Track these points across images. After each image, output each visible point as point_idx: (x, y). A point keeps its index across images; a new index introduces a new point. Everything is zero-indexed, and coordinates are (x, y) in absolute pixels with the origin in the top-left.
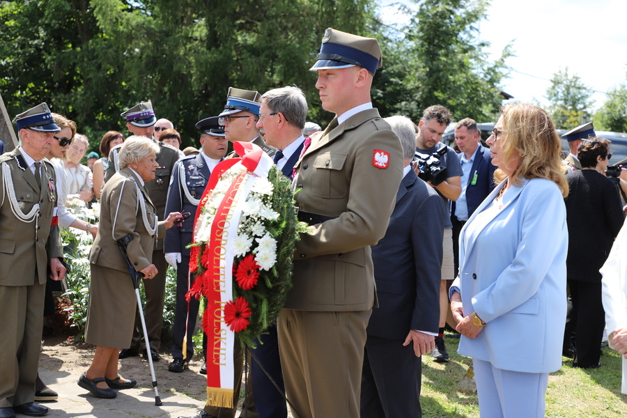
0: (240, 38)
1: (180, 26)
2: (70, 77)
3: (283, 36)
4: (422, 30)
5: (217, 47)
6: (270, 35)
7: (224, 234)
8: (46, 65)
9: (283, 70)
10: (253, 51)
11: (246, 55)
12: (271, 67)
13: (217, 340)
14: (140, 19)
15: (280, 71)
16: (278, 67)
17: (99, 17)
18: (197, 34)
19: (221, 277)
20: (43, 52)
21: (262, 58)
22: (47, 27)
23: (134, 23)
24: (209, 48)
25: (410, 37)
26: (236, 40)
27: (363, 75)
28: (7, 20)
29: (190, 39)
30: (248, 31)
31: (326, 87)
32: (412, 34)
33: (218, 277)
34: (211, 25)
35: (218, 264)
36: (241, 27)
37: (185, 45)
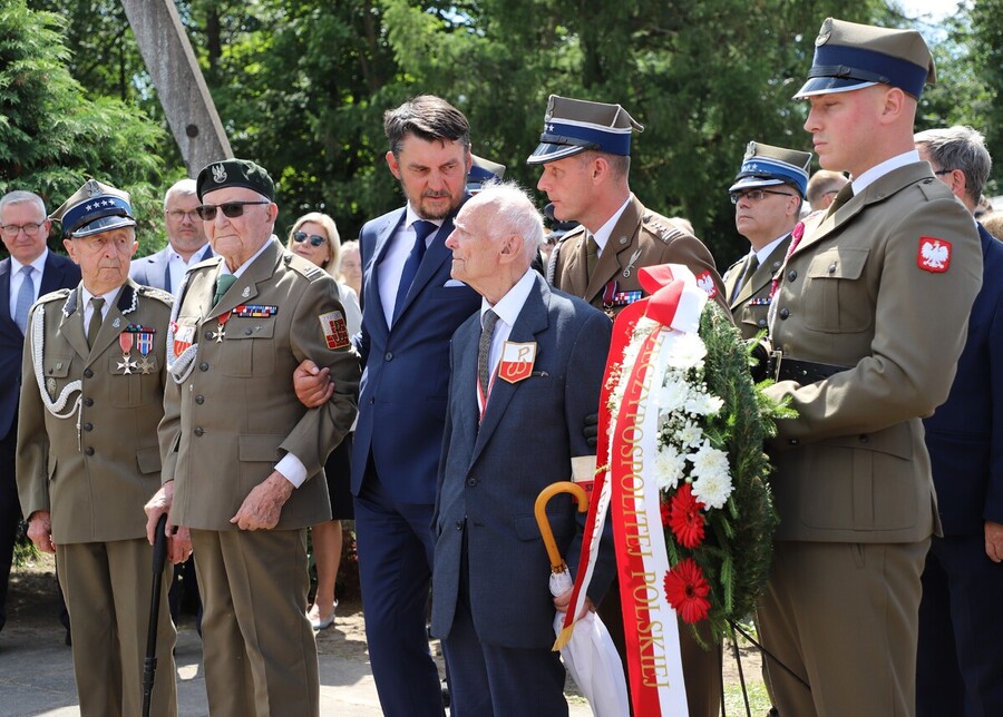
0: (640, 63)
1: (535, 50)
2: (352, 152)
3: (717, 55)
4: (978, 22)
5: (602, 81)
6: (695, 53)
7: (636, 452)
8: (313, 135)
9: (721, 114)
10: (666, 83)
11: (653, 92)
12: (700, 111)
13: (644, 642)
14: (466, 44)
15: (715, 116)
16: (712, 110)
17: (398, 46)
18: (565, 62)
19: (641, 530)
20: (307, 113)
21: (683, 95)
22: (312, 69)
23: (456, 51)
24: (587, 85)
25: (958, 37)
26: (635, 67)
27: (895, 100)
28: (248, 64)
29: (551, 71)
30: (656, 48)
31: (823, 129)
32: (960, 31)
33: (634, 531)
34: (589, 45)
35: (633, 508)
36: (643, 44)
37: (544, 83)
